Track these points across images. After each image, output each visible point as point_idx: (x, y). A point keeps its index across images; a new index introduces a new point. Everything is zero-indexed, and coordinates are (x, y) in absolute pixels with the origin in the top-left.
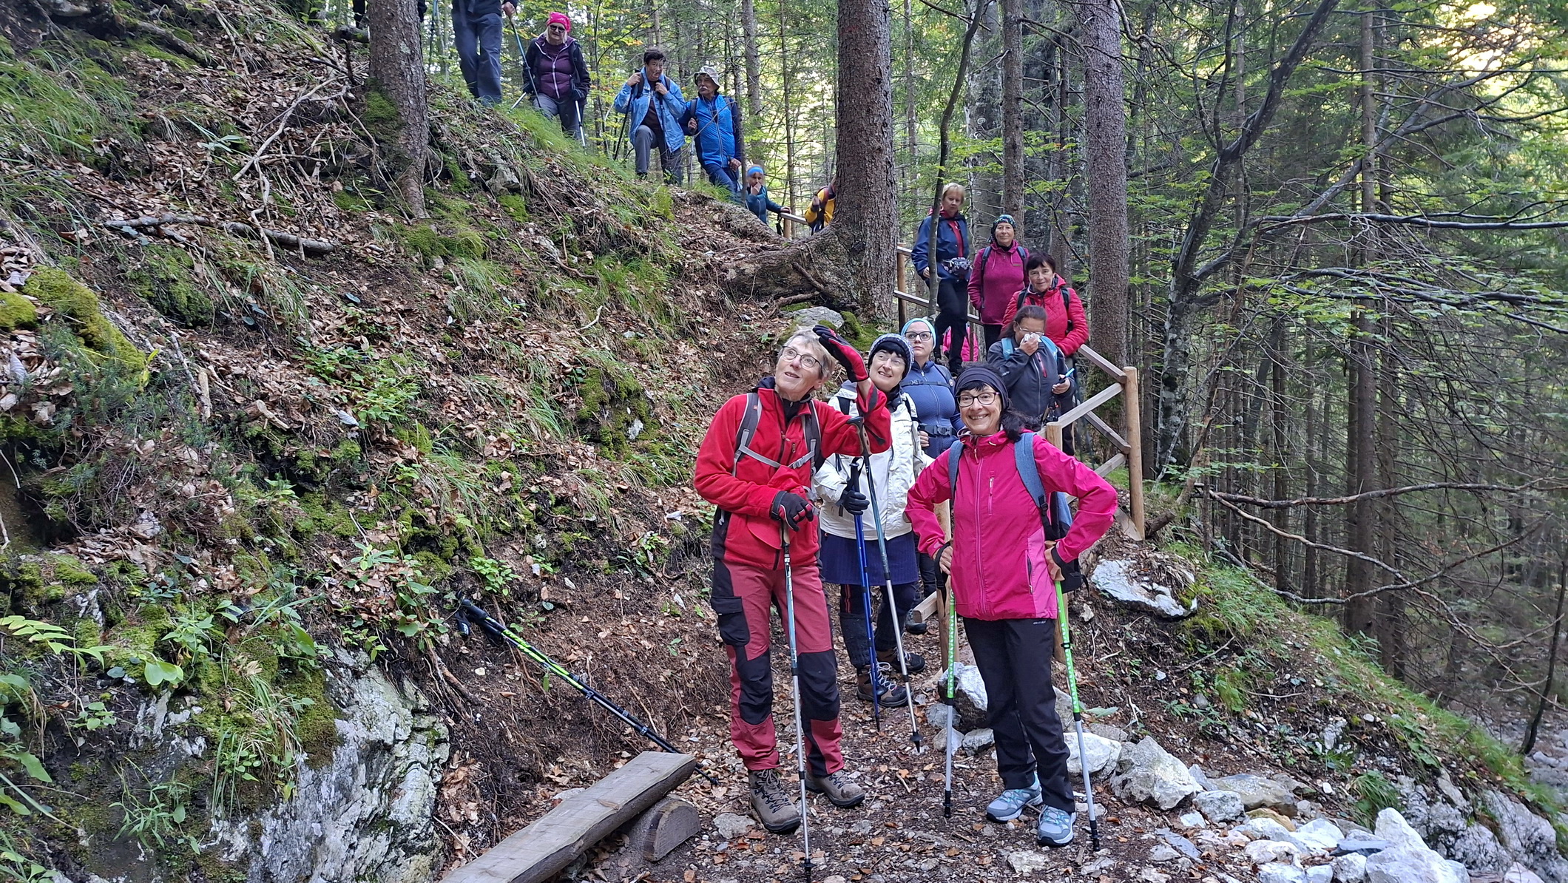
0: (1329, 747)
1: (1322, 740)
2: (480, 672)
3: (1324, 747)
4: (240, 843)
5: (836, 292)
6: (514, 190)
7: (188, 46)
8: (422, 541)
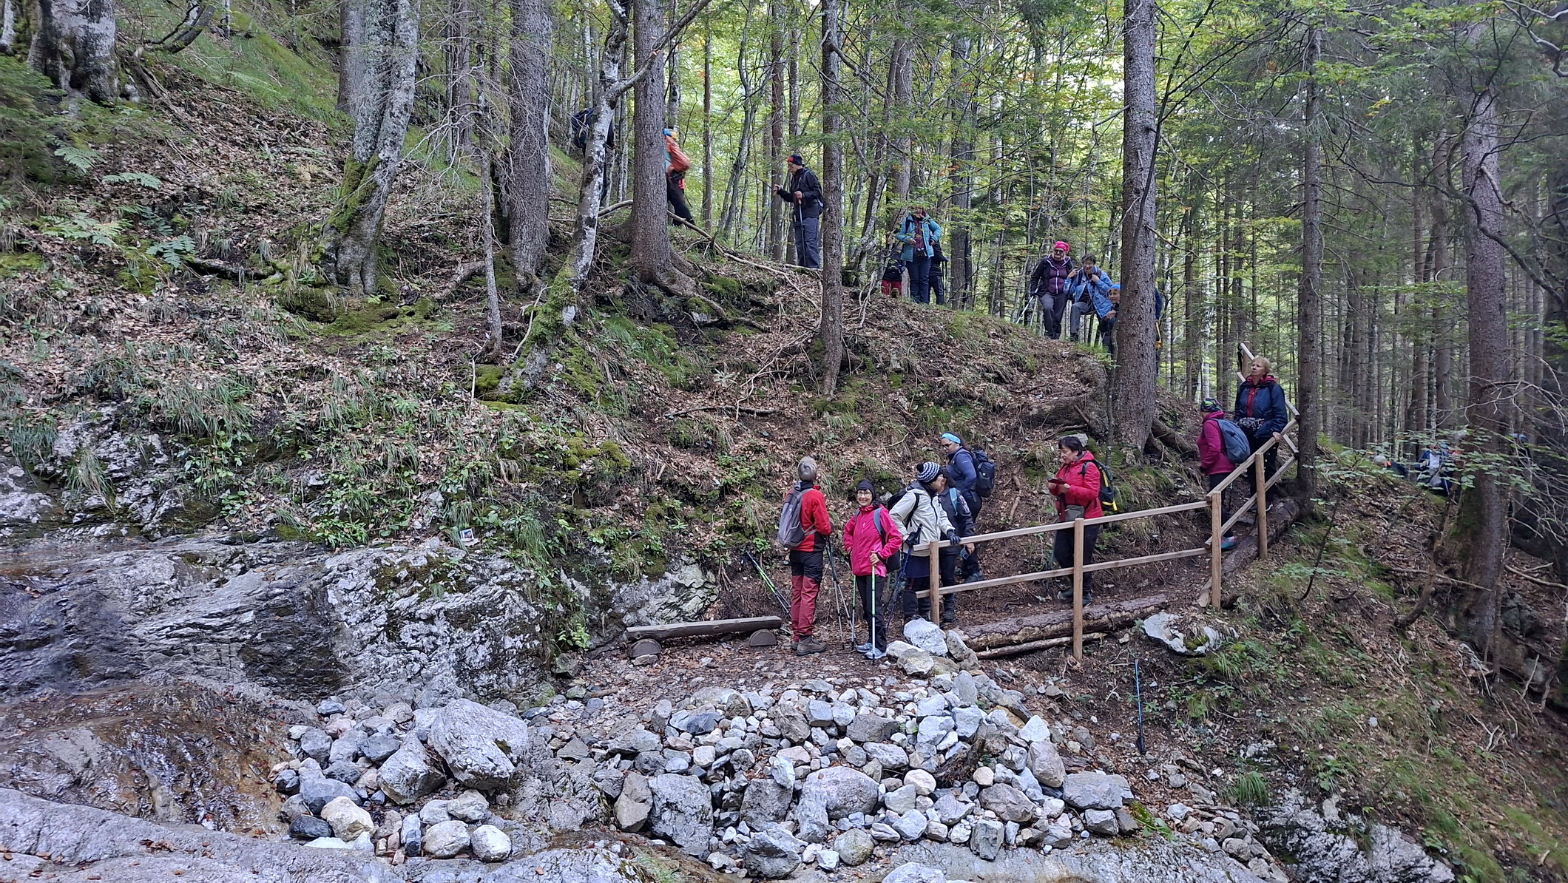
0: (1248, 755)
1: (1245, 750)
2: (745, 578)
3: (1245, 755)
4: (614, 587)
5: (1094, 426)
6: (898, 372)
7: (757, 324)
8: (735, 528)
